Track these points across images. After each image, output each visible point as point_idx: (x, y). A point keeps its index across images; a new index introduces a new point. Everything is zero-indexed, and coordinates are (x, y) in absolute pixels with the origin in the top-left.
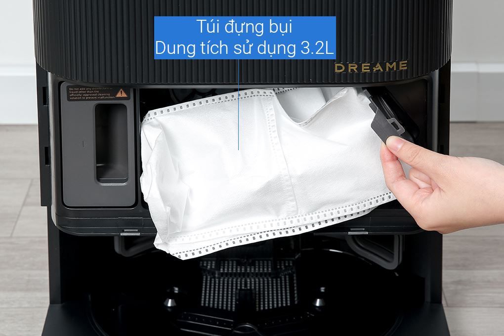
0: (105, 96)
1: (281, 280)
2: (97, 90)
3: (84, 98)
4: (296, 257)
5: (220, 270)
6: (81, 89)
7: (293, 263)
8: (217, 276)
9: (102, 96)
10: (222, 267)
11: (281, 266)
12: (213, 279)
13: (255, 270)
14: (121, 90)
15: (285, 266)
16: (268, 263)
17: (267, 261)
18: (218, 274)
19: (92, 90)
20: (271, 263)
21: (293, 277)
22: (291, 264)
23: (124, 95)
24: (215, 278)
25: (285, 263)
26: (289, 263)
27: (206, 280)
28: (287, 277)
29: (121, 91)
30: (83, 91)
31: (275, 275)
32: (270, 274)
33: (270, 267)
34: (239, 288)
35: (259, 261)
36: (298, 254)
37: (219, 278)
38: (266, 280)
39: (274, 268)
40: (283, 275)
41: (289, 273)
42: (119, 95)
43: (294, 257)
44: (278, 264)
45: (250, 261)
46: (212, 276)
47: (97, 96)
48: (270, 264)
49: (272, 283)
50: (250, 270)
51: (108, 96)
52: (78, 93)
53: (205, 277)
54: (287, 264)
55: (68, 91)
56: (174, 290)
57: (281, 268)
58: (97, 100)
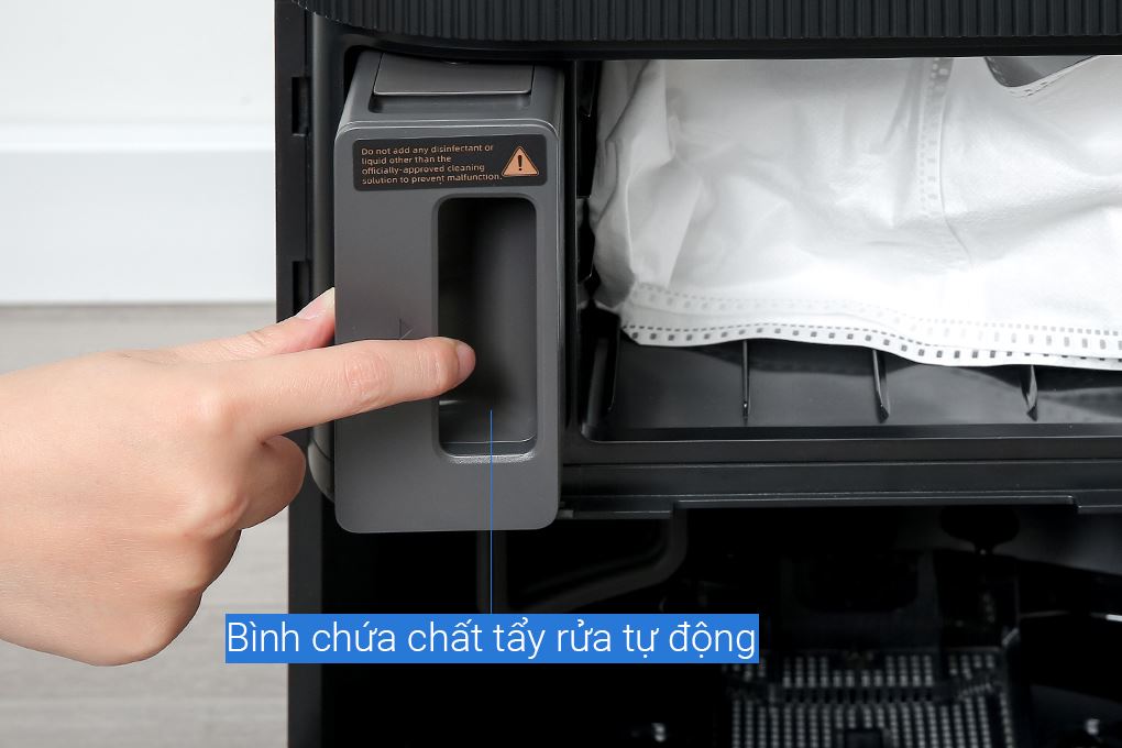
0: (469, 173)
1: (963, 711)
2: (446, 155)
3: (405, 180)
4: (1006, 641)
5: (780, 680)
6: (395, 152)
7: (998, 662)
8: (772, 699)
9: (460, 173)
10: (787, 673)
11: (960, 668)
12: (762, 710)
13: (885, 680)
14: (520, 152)
15: (973, 670)
16: (921, 663)
17: (921, 656)
18: (778, 695)
19: (430, 154)
20: (933, 661)
21: (998, 700)
22: (990, 665)
23: (529, 169)
24: (766, 704)
25: (971, 662)
26: (984, 662)
27: (743, 713)
28: (981, 700)
29: (520, 157)
30: (404, 156)
31: (945, 692)
32: (929, 694)
33: (928, 671)
34: (839, 725)
35: (896, 656)
36: (1011, 629)
37: (781, 707)
38: (918, 709)
39: (942, 673)
40: (968, 696)
41: (986, 691)
42: (512, 169)
43: (998, 643)
44: (953, 664)
45: (870, 656)
46: (758, 701)
47: (446, 173)
48: (928, 665)
49: (939, 718)
50: (872, 680)
51: (478, 172)
52: (388, 165)
53: (737, 704)
54: (978, 665)
55: (357, 157)
56: (653, 733)
57: (961, 675)
58: (447, 185)
